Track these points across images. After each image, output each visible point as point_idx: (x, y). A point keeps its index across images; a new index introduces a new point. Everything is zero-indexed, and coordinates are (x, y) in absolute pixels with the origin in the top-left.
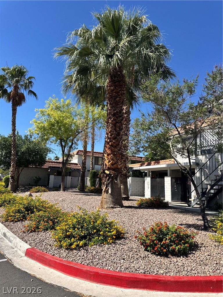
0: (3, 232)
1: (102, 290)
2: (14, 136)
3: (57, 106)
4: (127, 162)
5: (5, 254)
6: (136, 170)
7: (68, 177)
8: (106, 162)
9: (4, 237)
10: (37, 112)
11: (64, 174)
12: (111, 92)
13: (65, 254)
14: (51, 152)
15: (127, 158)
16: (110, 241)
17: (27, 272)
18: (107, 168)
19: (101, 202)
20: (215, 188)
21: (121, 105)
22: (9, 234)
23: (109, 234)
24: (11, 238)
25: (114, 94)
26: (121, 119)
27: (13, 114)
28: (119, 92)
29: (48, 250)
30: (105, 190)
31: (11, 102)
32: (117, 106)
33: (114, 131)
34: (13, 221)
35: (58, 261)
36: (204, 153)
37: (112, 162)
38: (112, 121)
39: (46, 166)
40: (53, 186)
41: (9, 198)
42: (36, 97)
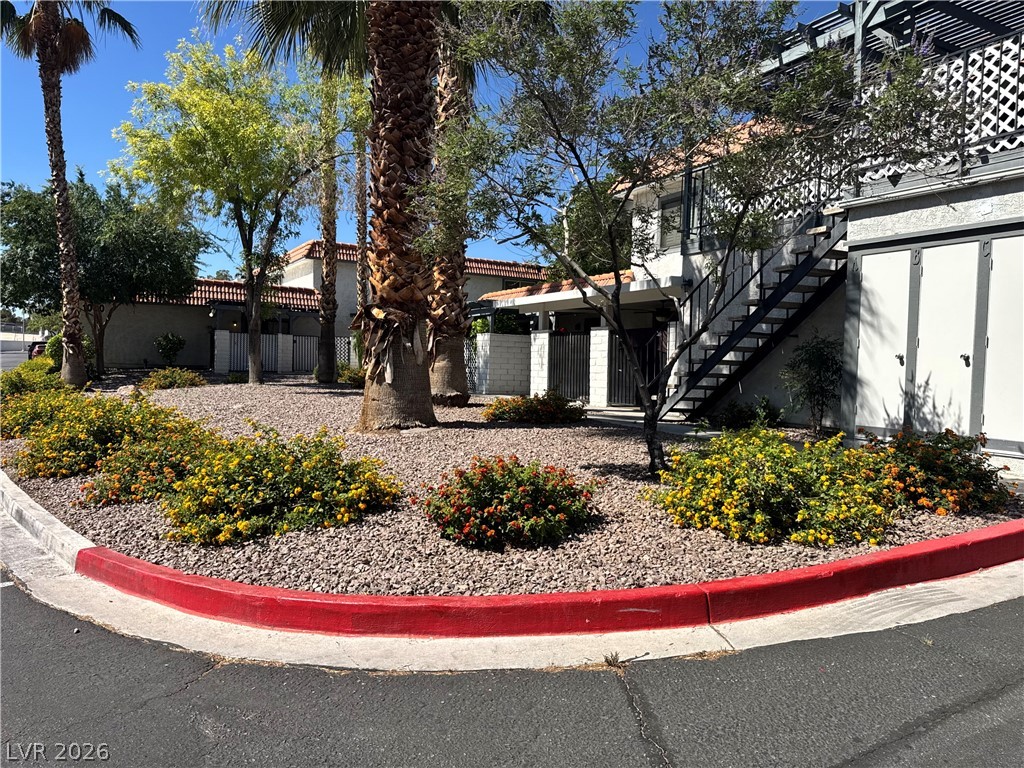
0: (15, 508)
1: (281, 644)
2: (62, 187)
3: (210, 71)
4: (459, 282)
5: (11, 568)
6: (505, 311)
7: (280, 335)
8: (375, 279)
9: (17, 524)
10: (137, 93)
11: (257, 325)
12: (382, 20)
13: (192, 559)
14: (210, 250)
15: (459, 267)
16: (343, 516)
17: (67, 613)
18: (378, 301)
19: (364, 410)
20: (727, 358)
21: (421, 72)
22: (33, 512)
23: (343, 496)
24: (37, 523)
25: (394, 26)
26: (421, 124)
27: (46, 102)
28: (413, 23)
29: (146, 551)
30: (373, 372)
31: (35, 57)
32: (406, 76)
33: (398, 167)
34: (53, 475)
35: (163, 577)
36: (708, 245)
37: (395, 280)
38: (390, 130)
39: (198, 299)
40: (228, 368)
41: (50, 405)
42: (132, 36)
